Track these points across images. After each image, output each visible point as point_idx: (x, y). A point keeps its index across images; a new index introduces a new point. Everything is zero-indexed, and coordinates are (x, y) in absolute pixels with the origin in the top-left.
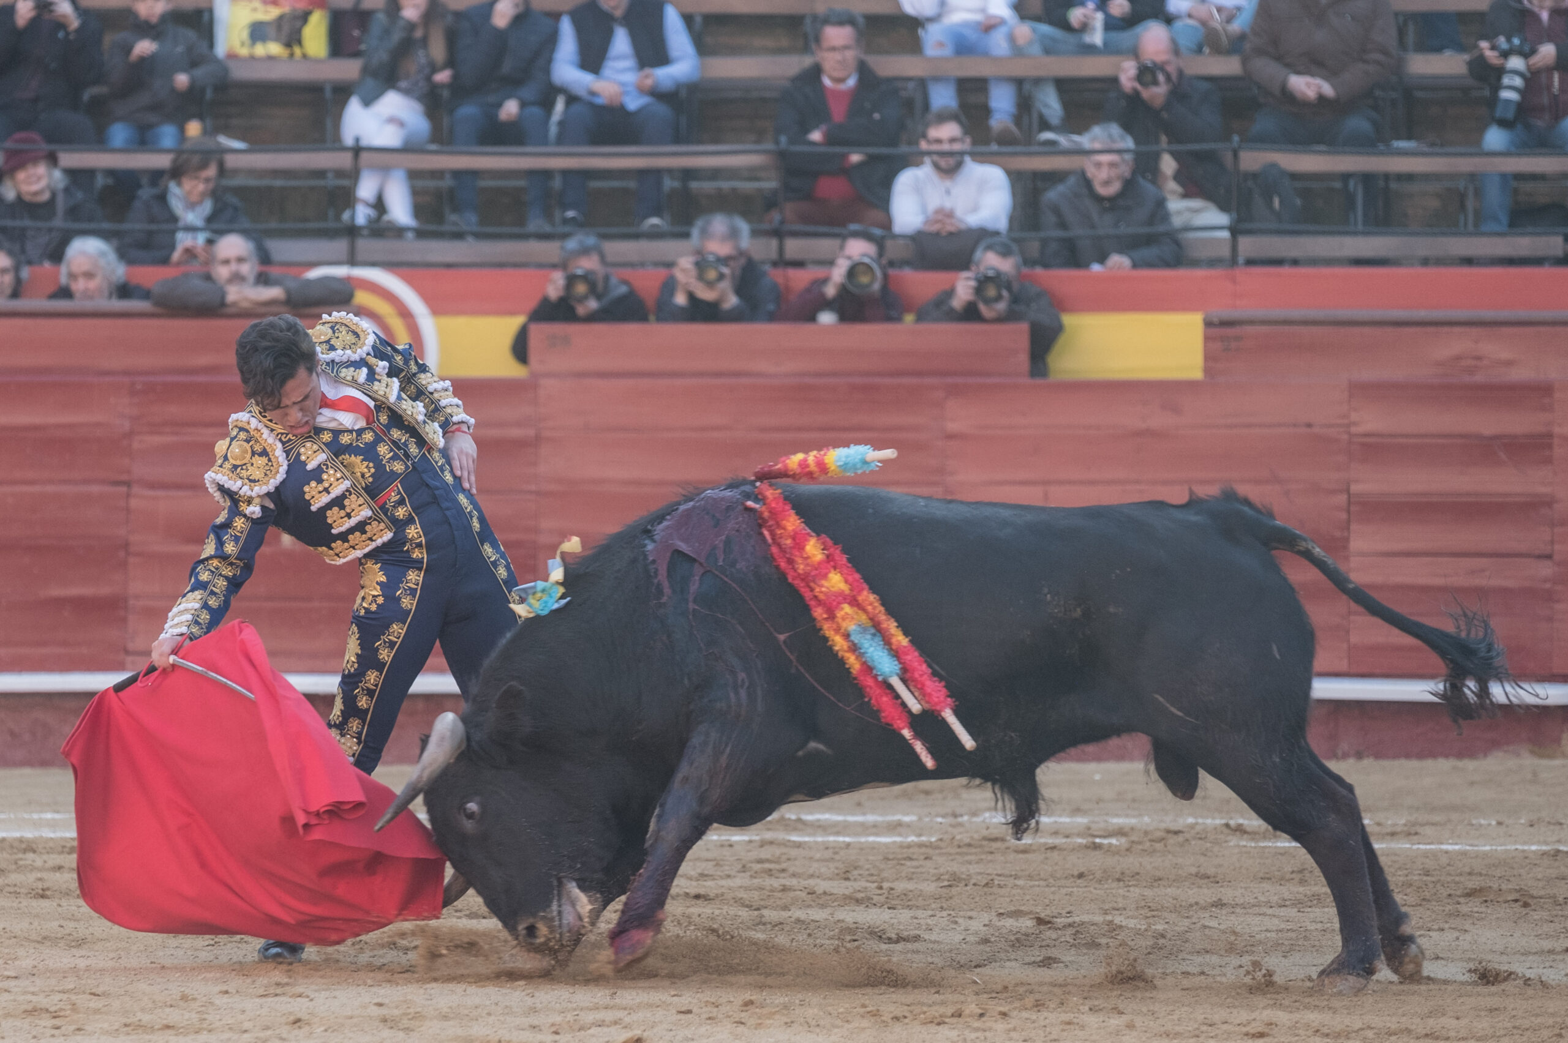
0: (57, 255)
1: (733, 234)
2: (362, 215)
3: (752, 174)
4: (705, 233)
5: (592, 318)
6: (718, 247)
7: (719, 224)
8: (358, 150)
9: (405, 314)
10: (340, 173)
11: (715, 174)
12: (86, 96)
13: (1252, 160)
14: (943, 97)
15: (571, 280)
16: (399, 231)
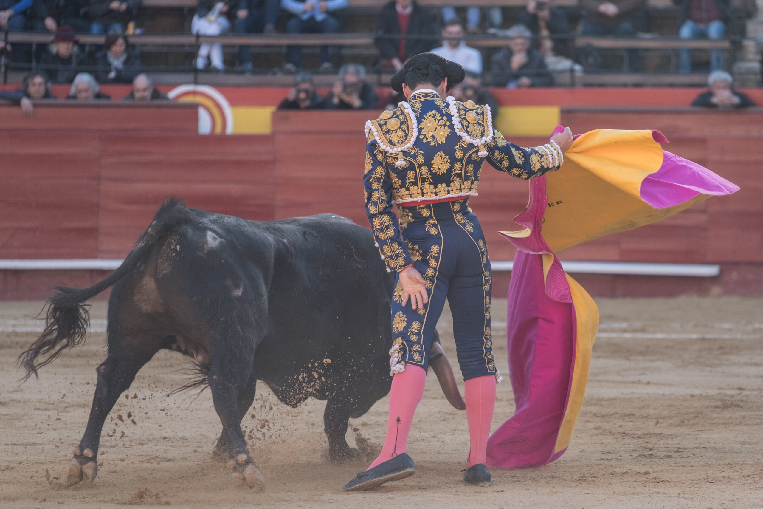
0: (71, 81)
1: (357, 73)
2: (200, 63)
3: (367, 47)
4: (346, 73)
5: (309, 108)
6: (351, 78)
7: (351, 68)
8: (198, 36)
9: (219, 106)
10: (191, 46)
11: (352, 47)
12: (82, 11)
13: (581, 42)
14: (449, 14)
15: (299, 91)
16: (216, 71)
